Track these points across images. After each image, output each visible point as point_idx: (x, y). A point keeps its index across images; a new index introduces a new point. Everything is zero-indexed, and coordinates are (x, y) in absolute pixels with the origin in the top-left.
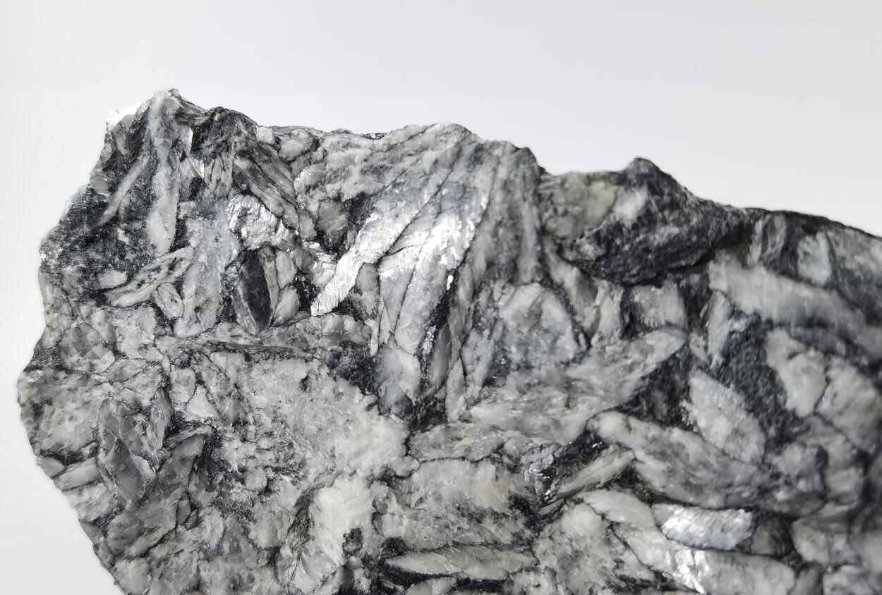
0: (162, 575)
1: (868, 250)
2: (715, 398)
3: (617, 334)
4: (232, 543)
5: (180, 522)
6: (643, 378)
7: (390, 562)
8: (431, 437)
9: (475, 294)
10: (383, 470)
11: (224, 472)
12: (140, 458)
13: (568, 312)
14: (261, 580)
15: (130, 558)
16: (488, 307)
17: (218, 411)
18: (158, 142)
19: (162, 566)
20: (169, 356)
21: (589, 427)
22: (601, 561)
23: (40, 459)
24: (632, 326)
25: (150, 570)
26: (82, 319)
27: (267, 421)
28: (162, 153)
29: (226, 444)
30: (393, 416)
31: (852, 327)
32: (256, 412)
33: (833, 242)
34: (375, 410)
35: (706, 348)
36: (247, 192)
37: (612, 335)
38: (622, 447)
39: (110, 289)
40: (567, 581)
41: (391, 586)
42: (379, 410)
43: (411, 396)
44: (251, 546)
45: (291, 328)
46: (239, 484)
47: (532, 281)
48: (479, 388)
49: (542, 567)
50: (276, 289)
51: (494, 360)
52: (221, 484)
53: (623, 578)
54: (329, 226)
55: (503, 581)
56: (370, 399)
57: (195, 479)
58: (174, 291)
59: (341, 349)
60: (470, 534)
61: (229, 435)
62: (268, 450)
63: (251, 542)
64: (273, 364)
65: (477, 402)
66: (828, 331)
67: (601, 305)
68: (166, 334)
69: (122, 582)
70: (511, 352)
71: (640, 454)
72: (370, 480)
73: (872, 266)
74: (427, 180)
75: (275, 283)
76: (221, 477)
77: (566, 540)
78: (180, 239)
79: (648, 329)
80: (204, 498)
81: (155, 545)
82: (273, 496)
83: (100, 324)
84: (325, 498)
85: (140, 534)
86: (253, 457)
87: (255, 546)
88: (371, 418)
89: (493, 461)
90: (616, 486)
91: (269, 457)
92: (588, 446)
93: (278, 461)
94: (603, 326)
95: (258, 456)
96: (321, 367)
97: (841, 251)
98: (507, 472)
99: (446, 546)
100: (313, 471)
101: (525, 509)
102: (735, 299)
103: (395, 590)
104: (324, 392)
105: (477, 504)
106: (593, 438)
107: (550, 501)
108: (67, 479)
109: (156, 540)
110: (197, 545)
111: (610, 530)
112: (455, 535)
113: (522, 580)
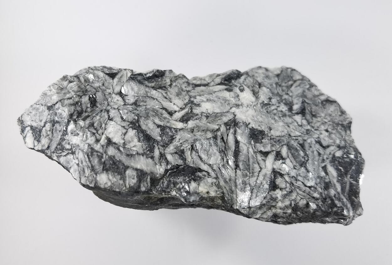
0: (288, 77)
2: (154, 134)
3: (185, 150)
4: (273, 87)
5: (289, 90)
6: (176, 138)
7: (228, 86)
8: (228, 119)
10: (239, 108)
11: (284, 102)
13: (200, 156)
15: (299, 80)
16: (223, 157)
17: (293, 118)
18: (345, 200)
20: (313, 132)
21: (186, 124)
22: (171, 94)
23: (335, 101)
24: (180, 153)
25: (292, 77)
26: (342, 140)
27: (276, 118)
28: (342, 196)
29: (287, 109)
30: (241, 122)
31: (119, 155)
32: (281, 120)
34: (248, 123)
35: (159, 148)
36: (310, 187)
37: (186, 150)
38: (175, 120)
39: (338, 150)
40: (179, 89)
41: (226, 82)
42: (246, 123)
43: (238, 129)
45: (280, 145)
46: (278, 100)
47: (213, 164)
48: (218, 134)
49: (186, 92)
50: (289, 156)
51: (217, 141)
54: (280, 179)
55: (195, 87)
56: (250, 126)
57: (291, 100)
58: (319, 152)
59: (263, 141)
60: (209, 97)
61: (287, 112)
62: (274, 110)
63: (268, 88)
64: (281, 134)
65: (217, 130)
66: (126, 154)
67: (191, 159)
68: (317, 138)
69: (298, 74)
70: (213, 143)
71: (170, 118)
72: (242, 104)
75: (291, 159)
77: (181, 99)
78: (325, 168)
79: (176, 153)
80: (286, 96)
82: (268, 98)
83: (336, 139)
84: (253, 99)
85: (299, 85)
87: (266, 87)
88: (248, 121)
89: (209, 114)
90: (173, 111)
91: (273, 108)
92: (184, 119)
93: (270, 107)
94: (189, 152)
95: (276, 107)
96: (268, 134)
97: (121, 182)
98: (204, 111)
99: (214, 93)
100: (259, 106)
101: (195, 104)
102: (153, 162)
103: (224, 81)
104: (264, 127)
105: (210, 103)
106: (184, 122)
107: (189, 107)
108: (325, 96)
109: (293, 85)
110: (282, 86)
111: (171, 101)
112: (213, 96)
113: (190, 88)
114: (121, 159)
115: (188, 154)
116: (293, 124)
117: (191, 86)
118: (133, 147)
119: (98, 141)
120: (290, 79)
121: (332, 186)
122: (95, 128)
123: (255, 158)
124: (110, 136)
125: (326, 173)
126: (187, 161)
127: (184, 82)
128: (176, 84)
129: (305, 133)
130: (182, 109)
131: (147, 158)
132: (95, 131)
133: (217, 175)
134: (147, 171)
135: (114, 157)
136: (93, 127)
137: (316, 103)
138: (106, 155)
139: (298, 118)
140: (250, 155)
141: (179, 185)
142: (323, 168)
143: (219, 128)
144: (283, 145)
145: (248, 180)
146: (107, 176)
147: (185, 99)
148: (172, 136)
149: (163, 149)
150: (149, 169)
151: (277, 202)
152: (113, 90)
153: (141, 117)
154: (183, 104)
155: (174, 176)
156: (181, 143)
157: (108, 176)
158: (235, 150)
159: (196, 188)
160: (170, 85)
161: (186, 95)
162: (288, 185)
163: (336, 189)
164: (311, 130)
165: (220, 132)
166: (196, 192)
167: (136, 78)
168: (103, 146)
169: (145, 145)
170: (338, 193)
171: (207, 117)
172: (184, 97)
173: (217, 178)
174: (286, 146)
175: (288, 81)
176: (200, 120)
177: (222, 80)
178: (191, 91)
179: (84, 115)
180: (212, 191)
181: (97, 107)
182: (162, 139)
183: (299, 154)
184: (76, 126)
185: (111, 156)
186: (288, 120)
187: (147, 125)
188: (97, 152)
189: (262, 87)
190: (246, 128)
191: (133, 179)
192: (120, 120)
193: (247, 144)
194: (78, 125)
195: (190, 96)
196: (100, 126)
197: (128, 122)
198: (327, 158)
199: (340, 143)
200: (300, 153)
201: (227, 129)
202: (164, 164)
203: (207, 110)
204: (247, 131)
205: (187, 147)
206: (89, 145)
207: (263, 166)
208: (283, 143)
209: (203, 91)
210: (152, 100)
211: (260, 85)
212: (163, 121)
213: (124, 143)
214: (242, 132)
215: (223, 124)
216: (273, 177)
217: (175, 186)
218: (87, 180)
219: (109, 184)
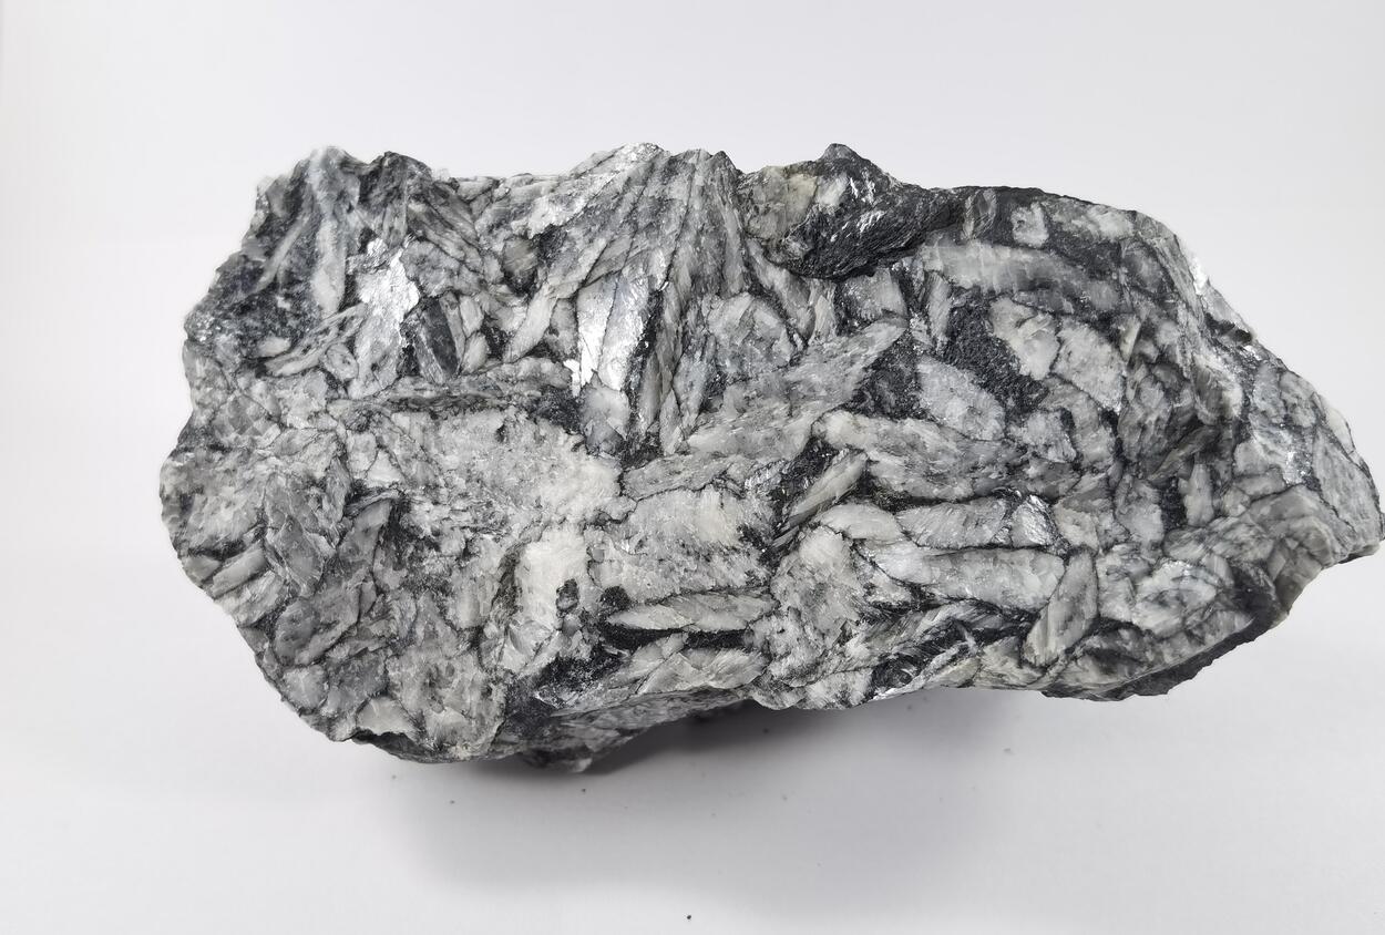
0: (341, 681)
1: (1084, 213)
2: (945, 380)
3: (833, 331)
4: (427, 627)
5: (363, 613)
6: (866, 369)
7: (612, 620)
8: (646, 472)
9: (683, 314)
10: (596, 513)
11: (414, 542)
12: (316, 535)
13: (781, 317)
14: (463, 671)
15: (301, 666)
17: (404, 475)
18: (320, 195)
19: (342, 671)
20: (344, 421)
21: (816, 432)
22: (851, 590)
23: (188, 560)
24: (849, 321)
25: (327, 678)
26: (241, 391)
27: (460, 482)
28: (326, 208)
29: (416, 507)
30: (603, 454)
32: (446, 473)
33: (1048, 210)
34: (582, 449)
35: (929, 332)
36: (423, 239)
37: (829, 332)
38: (855, 451)
39: (271, 358)
40: (814, 620)
41: (615, 651)
42: (586, 448)
43: (621, 431)
44: (449, 628)
45: (483, 376)
46: (434, 552)
47: (741, 291)
48: (694, 416)
49: (784, 609)
50: (462, 339)
51: (708, 380)
52: (411, 558)
53: (876, 605)
54: (517, 266)
55: (742, 631)
56: (576, 439)
57: (381, 555)
58: (347, 352)
59: (539, 394)
60: (698, 576)
61: (419, 498)
62: (464, 511)
63: (449, 623)
64: (463, 419)
65: (694, 430)
67: (814, 305)
68: (339, 397)
69: (292, 695)
70: (725, 367)
71: (873, 454)
72: (583, 526)
73: (1090, 227)
74: (620, 200)
75: (460, 331)
76: (410, 550)
77: (807, 574)
79: (865, 323)
80: (391, 579)
81: (333, 647)
82: (473, 559)
83: (261, 395)
84: (533, 554)
85: (315, 632)
86: (448, 519)
88: (579, 459)
89: (717, 486)
90: (853, 499)
91: (466, 518)
92: (817, 455)
93: (476, 520)
94: (819, 326)
95: (453, 517)
96: (518, 412)
97: (1057, 217)
98: (732, 499)
99: (673, 595)
100: (517, 526)
101: (757, 542)
102: (953, 277)
103: (620, 655)
104: (522, 440)
105: (704, 539)
106: (821, 446)
107: (783, 529)
108: (222, 579)
109: (334, 641)
110: (383, 640)
111: (854, 552)
112: (682, 579)
113: (764, 629)
115: (825, 318)
116: (407, 454)
117: (758, 640)
118: (1024, 320)
120: (338, 670)
126: (831, 295)
127: (787, 653)
128: (821, 643)
130: (810, 524)
131: (977, 287)
133: (744, 244)
134: (978, 244)
135: (1092, 276)
137: (286, 528)
138: (1117, 283)
139: (381, 475)
140: (598, 344)
141: (876, 203)
142: (355, 301)
143: (684, 439)
144: (476, 373)
146: (1103, 229)
147: (789, 573)
148: (879, 373)
149: (913, 332)
150: (972, 250)
154: (804, 548)
155: (889, 230)
156: (846, 352)
157: (1099, 232)
158: (647, 356)
159: (824, 192)
160: (845, 636)
161: (785, 593)
164: (348, 428)
165: (685, 426)
166: (825, 178)
171: (725, 475)
172: (795, 584)
173: (745, 234)
174: (465, 368)
175: (345, 663)
177: (629, 658)
178: (760, 617)
186: (419, 471)
189: (470, 630)
190: (589, 433)
191: (1020, 222)
193: (596, 384)
195: (768, 591)
198: (325, 332)
199: (251, 384)
200: (429, 338)
202: (916, 274)
203: (722, 504)
204: (588, 422)
205: (826, 342)
208: (474, 378)
209: (715, 610)
210: (938, 540)
212: (903, 437)
214: (609, 420)
215: (668, 455)
216: (541, 269)
217: (891, 199)
218: (1159, 229)
219: (1092, 213)
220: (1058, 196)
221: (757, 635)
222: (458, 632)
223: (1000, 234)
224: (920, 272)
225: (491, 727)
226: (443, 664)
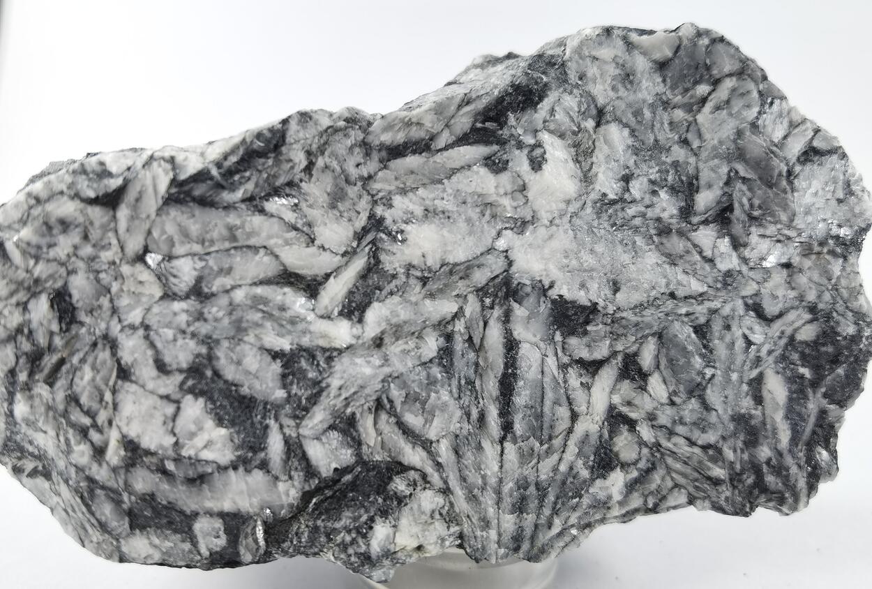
0: (697, 68)
1: (164, 553)
3: (358, 415)
4: (643, 118)
5: (693, 124)
6: (328, 386)
7: (495, 147)
8: (489, 274)
10: (525, 231)
11: (669, 184)
12: (748, 176)
13: (402, 423)
14: (605, 90)
15: (730, 75)
16: (469, 406)
17: (689, 239)
19: (698, 76)
20: (744, 277)
21: (359, 326)
22: (311, 206)
23: (836, 144)
25: (708, 68)
26: (827, 289)
29: (675, 212)
30: (528, 282)
31: (165, 486)
32: (653, 247)
33: (195, 552)
34: (547, 284)
35: (281, 427)
36: (706, 447)
37: (361, 414)
38: (328, 317)
39: (808, 322)
40: (335, 178)
41: (488, 124)
42: (543, 286)
43: (515, 305)
44: (624, 121)
45: (639, 335)
46: (652, 177)
47: (438, 440)
48: (456, 329)
49: (359, 184)
51: (452, 359)
52: (668, 171)
53: (289, 195)
54: (627, 437)
55: (389, 160)
56: (553, 294)
57: (692, 170)
58: (751, 337)
59: (589, 328)
60: (431, 196)
61: (674, 221)
62: (634, 217)
63: (626, 125)
64: (648, 296)
65: (456, 316)
66: (185, 478)
67: (377, 437)
68: (751, 296)
69: (733, 51)
70: (440, 372)
72: (534, 219)
73: (156, 541)
75: (664, 372)
77: (345, 214)
78: (757, 384)
79: (332, 427)
80: (679, 153)
81: (710, 94)
82: (620, 176)
83: (810, 288)
84: (571, 188)
85: (728, 102)
86: (647, 207)
87: (620, 122)
88: (547, 275)
89: (430, 270)
90: (320, 278)
91: (631, 211)
92: (354, 309)
93: (623, 209)
94: (370, 420)
95: (643, 209)
96: (605, 308)
97: (187, 546)
98: (415, 262)
99: (449, 178)
100: (589, 210)
101: (389, 233)
102: (268, 478)
103: (483, 122)
104: (597, 286)
105: (433, 226)
106: (353, 317)
107: (370, 246)
108: (806, 133)
109: (710, 98)
110: (672, 105)
111: (313, 236)
112: (444, 190)
113: (371, 166)
114: (172, 497)
115: (366, 426)
116: (688, 258)
117: (376, 156)
118: (205, 447)
119: (99, 452)
120: (701, 77)
121: (767, 437)
122: (85, 409)
123: (562, 385)
124: (133, 432)
125: (759, 400)
126: (364, 448)
127: (351, 148)
128: (327, 160)
129: (719, 285)
130: (349, 254)
131: (248, 471)
132: (86, 421)
133: (446, 482)
134: (251, 510)
135: (152, 496)
136: (78, 409)
137: (772, 177)
138: (130, 494)
139: (706, 236)
140: (547, 380)
141: (342, 534)
142: (750, 383)
143: (461, 308)
144: (646, 337)
145: (535, 469)
146: (146, 541)
147: (359, 213)
148: (316, 383)
149: (294, 424)
150: (256, 504)
151: (609, 508)
152: (122, 248)
153: (217, 342)
154: (351, 234)
155: (327, 511)
156: (346, 399)
157: (149, 538)
158: (505, 375)
159: (388, 537)
160: (309, 169)
161: (360, 197)
162: (645, 451)
163: (778, 441)
164: (740, 272)
165: (462, 319)
166: (389, 550)
167: (188, 193)
168: (114, 470)
169: (238, 433)
170: (780, 454)
171: (424, 281)
172: (354, 204)
173: (446, 491)
174: (656, 339)
175: (696, 83)
176: (403, 293)
177: (476, 121)
178: (376, 174)
179: (49, 361)
180: (431, 544)
181: (82, 324)
182: (289, 393)
183: (689, 362)
184: (32, 407)
185: (144, 494)
186: (676, 244)
187: (239, 363)
188: (103, 488)
189: (608, 122)
190: (543, 299)
191: (218, 537)
192: (154, 372)
193: (542, 345)
194: (37, 401)
195: (373, 196)
196: (98, 398)
197: (180, 371)
198: (770, 352)
199: (819, 297)
200: (692, 360)
201: (483, 307)
202: (299, 476)
203: (424, 256)
204: (544, 308)
205: (363, 405)
206: (79, 469)
207: (581, 408)
208: (647, 332)
209: (412, 172)
210: (250, 254)
211: (600, 116)
212: (290, 332)
213: (176, 443)
214: (527, 313)
215: (472, 292)
216: (606, 435)
217: (330, 540)
218: (98, 550)
219: (157, 557)
220: (188, 566)
221: (377, 159)
222: (618, 120)
223: (235, 523)
224: (296, 477)
225: (572, 53)
226: (622, 92)
